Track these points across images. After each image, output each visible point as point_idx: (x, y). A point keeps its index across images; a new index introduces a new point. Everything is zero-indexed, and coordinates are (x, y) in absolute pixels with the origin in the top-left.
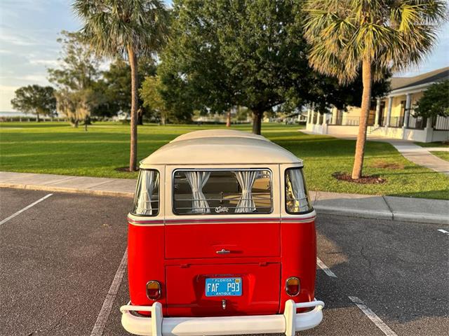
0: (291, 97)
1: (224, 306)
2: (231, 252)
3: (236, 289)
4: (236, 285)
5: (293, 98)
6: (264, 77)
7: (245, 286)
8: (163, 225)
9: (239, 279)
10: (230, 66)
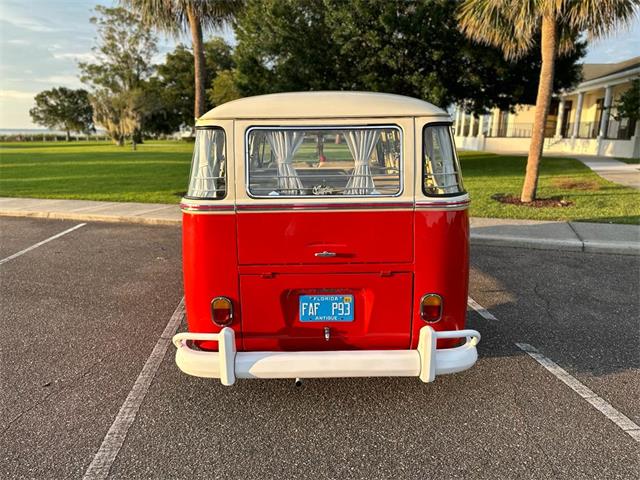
0: (431, 86)
1: (327, 336)
2: (337, 255)
3: (346, 311)
4: (346, 306)
5: (435, 88)
6: (391, 57)
7: (358, 308)
8: (233, 212)
9: (350, 298)
10: (339, 42)
